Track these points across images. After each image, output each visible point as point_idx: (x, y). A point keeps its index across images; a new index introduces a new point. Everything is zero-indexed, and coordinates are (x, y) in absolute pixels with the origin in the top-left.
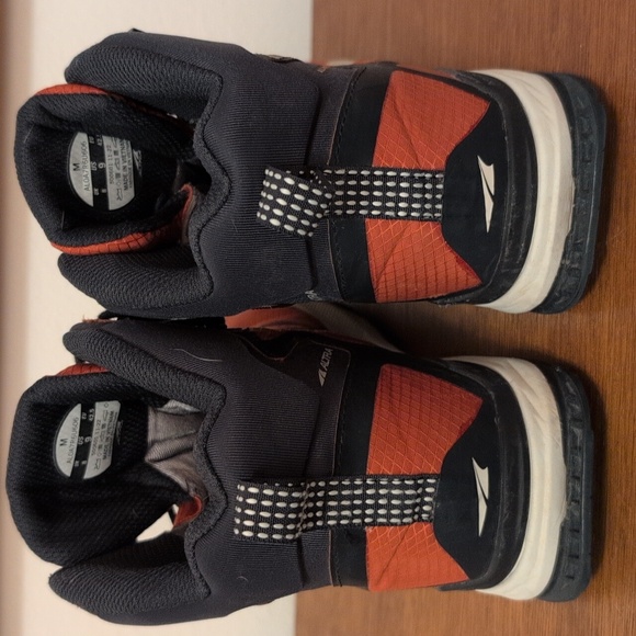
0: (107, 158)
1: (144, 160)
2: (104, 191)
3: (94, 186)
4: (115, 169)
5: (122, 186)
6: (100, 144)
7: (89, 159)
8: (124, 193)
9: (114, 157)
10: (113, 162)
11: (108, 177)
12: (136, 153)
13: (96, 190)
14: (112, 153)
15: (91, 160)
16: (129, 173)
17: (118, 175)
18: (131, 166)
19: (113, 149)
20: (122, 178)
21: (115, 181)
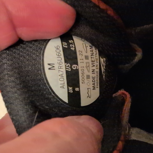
0: (79, 61)
1: (108, 67)
2: (77, 89)
3: (68, 85)
4: (86, 71)
5: (91, 86)
6: (73, 49)
7: (63, 60)
8: (93, 92)
9: (85, 61)
10: (84, 65)
11: (80, 78)
12: (102, 60)
13: (70, 88)
14: (84, 57)
15: (66, 61)
16: (96, 75)
17: (88, 77)
18: (98, 70)
19: (84, 54)
20: (91, 79)
21: (86, 81)
